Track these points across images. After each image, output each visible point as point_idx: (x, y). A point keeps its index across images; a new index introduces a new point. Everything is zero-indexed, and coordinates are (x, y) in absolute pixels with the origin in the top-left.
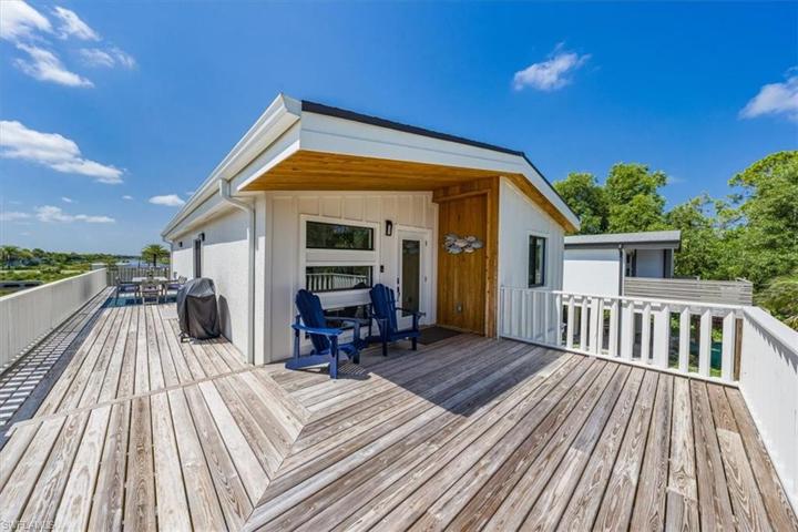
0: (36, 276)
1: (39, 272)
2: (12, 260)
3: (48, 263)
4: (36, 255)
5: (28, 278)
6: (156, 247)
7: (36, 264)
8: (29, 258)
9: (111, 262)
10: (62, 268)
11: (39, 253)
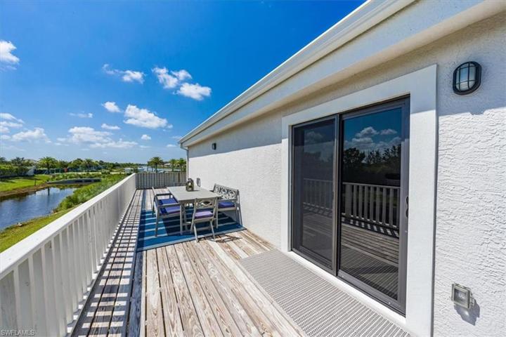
0: (99, 176)
1: (100, 173)
2: (90, 167)
3: (105, 168)
4: (100, 164)
5: (96, 176)
6: (157, 158)
7: (100, 169)
8: (97, 166)
9: (135, 168)
10: (111, 171)
11: (101, 163)
